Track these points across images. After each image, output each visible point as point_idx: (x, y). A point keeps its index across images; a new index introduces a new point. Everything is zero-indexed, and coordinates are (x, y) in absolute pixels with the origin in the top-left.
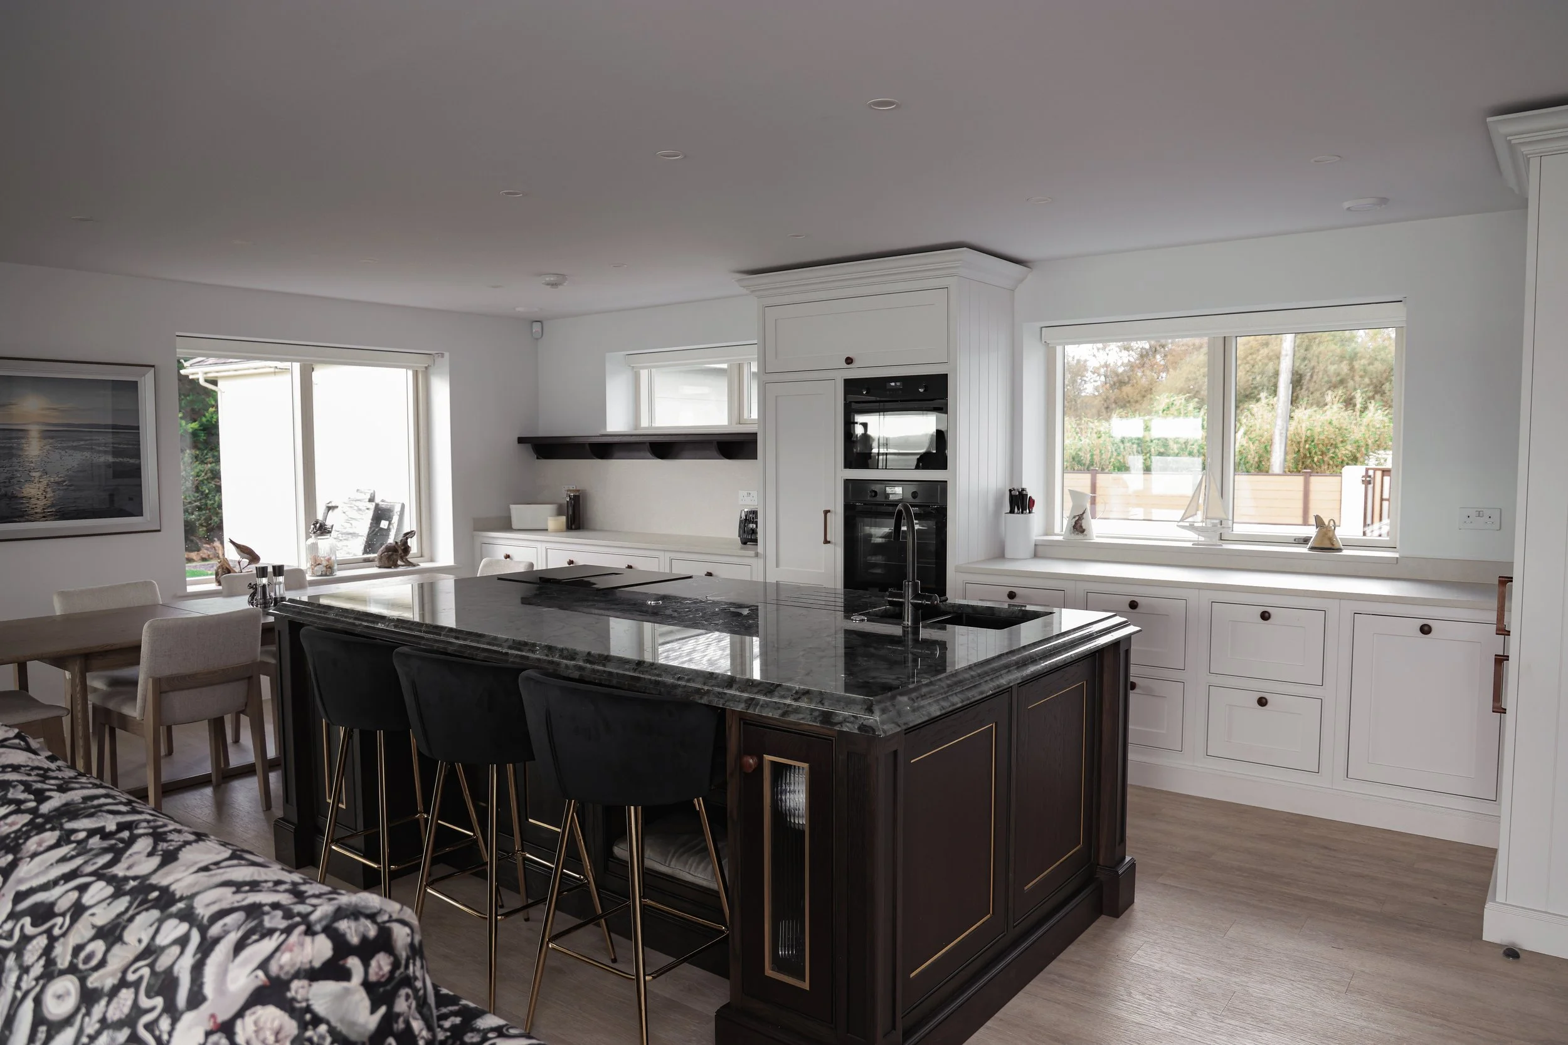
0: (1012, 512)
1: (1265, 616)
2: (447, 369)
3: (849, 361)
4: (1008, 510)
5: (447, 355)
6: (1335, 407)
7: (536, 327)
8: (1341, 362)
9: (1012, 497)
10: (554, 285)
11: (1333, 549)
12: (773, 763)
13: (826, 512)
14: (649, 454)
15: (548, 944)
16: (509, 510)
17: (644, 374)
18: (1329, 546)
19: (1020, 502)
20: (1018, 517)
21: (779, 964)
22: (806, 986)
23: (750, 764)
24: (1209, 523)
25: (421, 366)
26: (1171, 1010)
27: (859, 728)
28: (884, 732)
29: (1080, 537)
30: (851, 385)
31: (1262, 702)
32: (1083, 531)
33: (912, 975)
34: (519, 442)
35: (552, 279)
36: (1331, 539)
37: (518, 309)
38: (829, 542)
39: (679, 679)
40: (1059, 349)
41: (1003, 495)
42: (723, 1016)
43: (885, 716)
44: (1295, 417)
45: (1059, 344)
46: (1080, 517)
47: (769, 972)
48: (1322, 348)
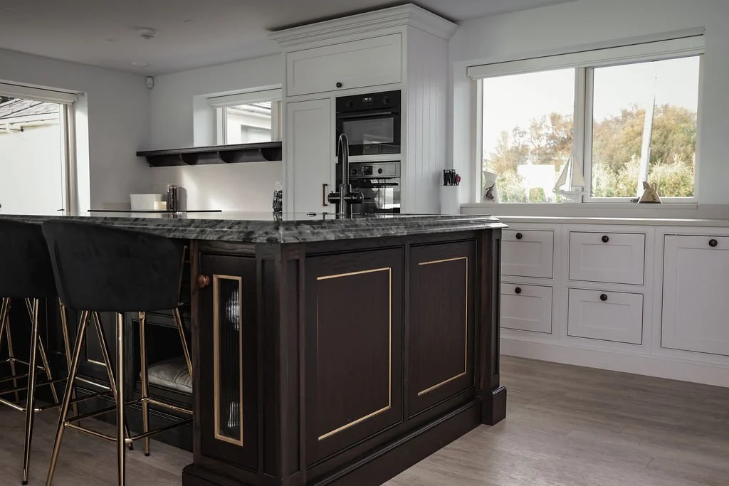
0: (446, 184)
1: (605, 239)
2: (86, 103)
3: (339, 85)
4: (443, 183)
5: (86, 94)
6: (679, 165)
7: (150, 80)
8: (688, 145)
9: (446, 175)
10: (147, 36)
11: (655, 202)
12: (221, 281)
13: (324, 185)
14: (220, 161)
15: (64, 423)
16: (129, 199)
17: (219, 111)
18: (652, 200)
19: (451, 178)
20: (449, 188)
21: (225, 431)
22: (241, 443)
23: (203, 282)
24: (574, 189)
25: (69, 101)
26: (519, 477)
27: (268, 240)
28: (284, 240)
29: (490, 202)
30: (341, 102)
31: (603, 298)
32: (492, 198)
33: (320, 438)
34: (137, 155)
35: (145, 31)
36: (653, 196)
37: (133, 63)
38: (326, 205)
39: (158, 225)
40: (479, 82)
41: (440, 174)
42: (187, 472)
43: (287, 232)
44: (654, 171)
45: (479, 78)
46: (491, 189)
47: (218, 436)
48: (675, 136)
